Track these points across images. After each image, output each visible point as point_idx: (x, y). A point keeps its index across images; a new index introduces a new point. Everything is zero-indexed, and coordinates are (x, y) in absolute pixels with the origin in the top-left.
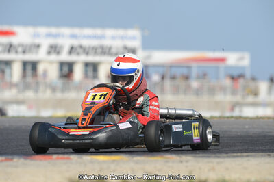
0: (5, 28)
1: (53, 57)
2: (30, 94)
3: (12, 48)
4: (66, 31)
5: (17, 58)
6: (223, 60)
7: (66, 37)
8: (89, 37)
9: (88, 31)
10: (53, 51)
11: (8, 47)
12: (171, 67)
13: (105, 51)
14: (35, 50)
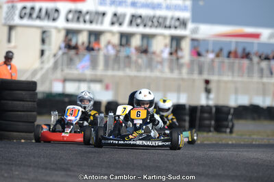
1: (116, 28)
6: (257, 36)
13: (160, 22)
14: (100, 18)
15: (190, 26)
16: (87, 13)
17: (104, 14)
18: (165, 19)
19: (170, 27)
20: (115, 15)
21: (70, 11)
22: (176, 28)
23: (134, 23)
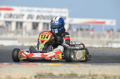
0: (9, 7)
1: (30, 20)
2: (19, 36)
3: (12, 16)
4: (36, 9)
5: (14, 20)
6: (104, 23)
7: (36, 11)
8: (45, 12)
9: (45, 9)
10: (30, 17)
11: (10, 15)
12: (81, 25)
17: (23, 15)
21: (6, 14)
23: (39, 18)
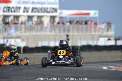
6: (88, 14)
13: (45, 10)
14: (19, 10)
15: (59, 11)
16: (12, 8)
17: (20, 8)
18: (47, 8)
19: (50, 12)
20: (25, 8)
21: (5, 7)
22: (52, 12)
23: (33, 11)
